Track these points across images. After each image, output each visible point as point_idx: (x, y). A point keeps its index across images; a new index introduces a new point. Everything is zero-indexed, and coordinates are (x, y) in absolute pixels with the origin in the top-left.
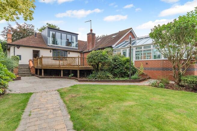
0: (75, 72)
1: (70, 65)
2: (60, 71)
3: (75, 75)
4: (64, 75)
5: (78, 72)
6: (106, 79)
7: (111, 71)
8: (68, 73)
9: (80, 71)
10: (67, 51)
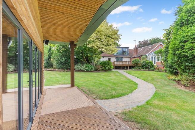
0: (127, 67)
1: (125, 64)
2: (121, 67)
3: (127, 69)
4: (123, 68)
5: (128, 67)
6: (139, 69)
7: (142, 67)
8: (124, 68)
9: (129, 67)
10: (123, 57)
